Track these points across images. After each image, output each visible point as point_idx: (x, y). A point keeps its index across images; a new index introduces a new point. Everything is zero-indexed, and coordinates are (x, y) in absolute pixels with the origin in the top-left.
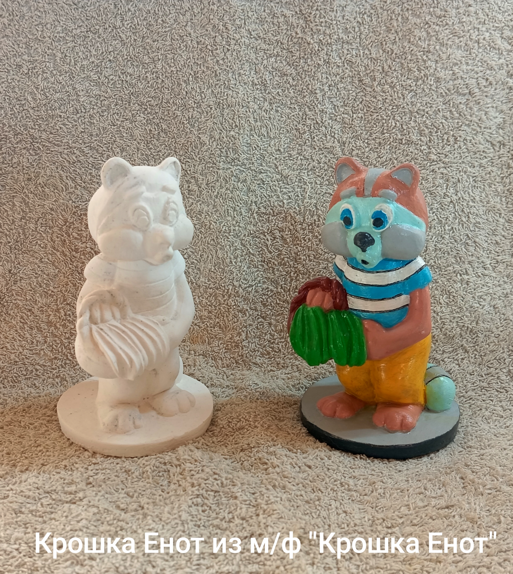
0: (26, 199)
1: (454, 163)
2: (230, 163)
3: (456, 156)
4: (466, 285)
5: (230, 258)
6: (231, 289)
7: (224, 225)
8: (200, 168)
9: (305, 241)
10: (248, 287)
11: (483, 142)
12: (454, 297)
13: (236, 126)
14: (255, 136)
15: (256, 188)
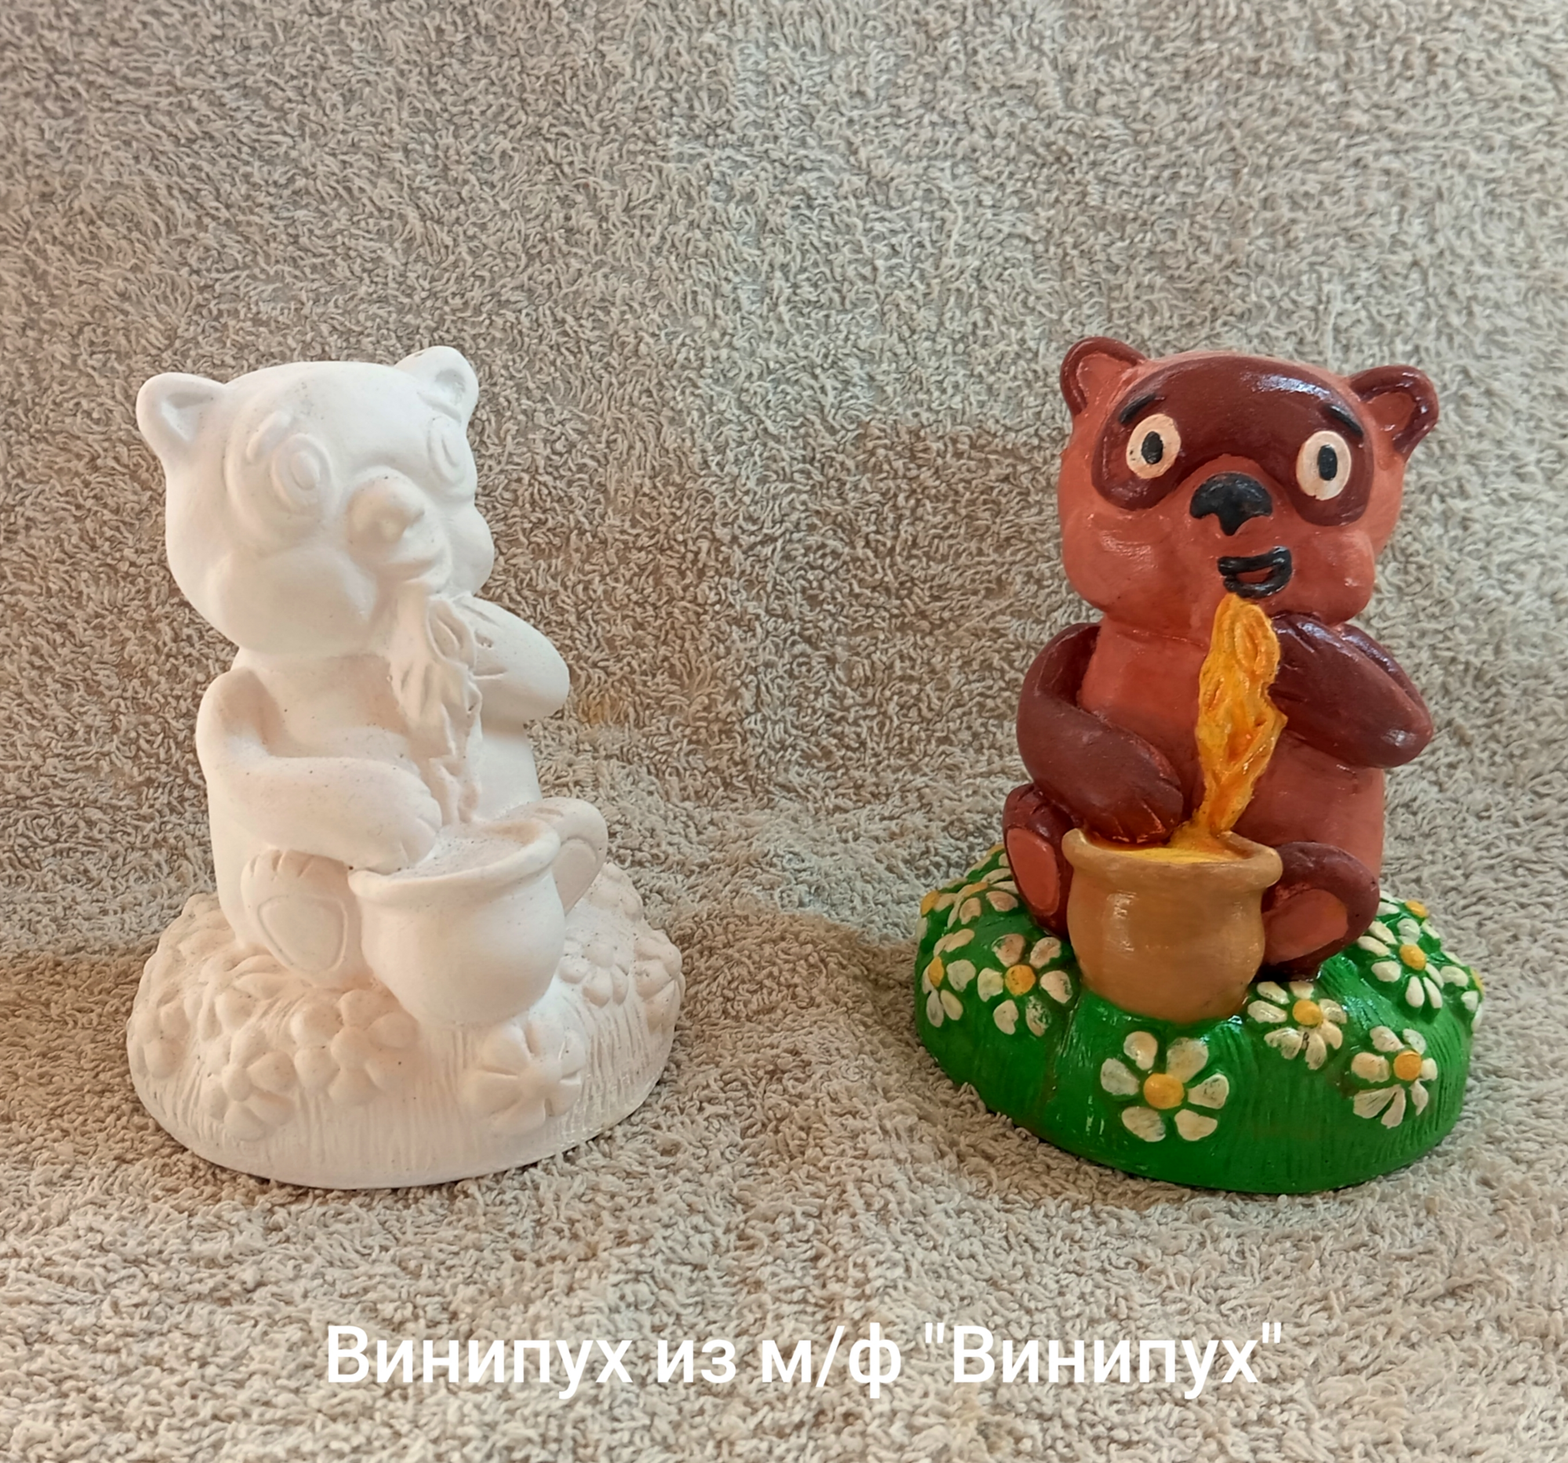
0: (39, 261)
1: (1426, 138)
2: (699, 137)
3: (1431, 113)
4: (1459, 532)
5: (703, 451)
6: (705, 549)
7: (683, 344)
8: (603, 155)
9: (944, 391)
10: (762, 543)
11: (1520, 69)
12: (1421, 567)
13: (721, 13)
14: (782, 45)
15: (786, 220)
